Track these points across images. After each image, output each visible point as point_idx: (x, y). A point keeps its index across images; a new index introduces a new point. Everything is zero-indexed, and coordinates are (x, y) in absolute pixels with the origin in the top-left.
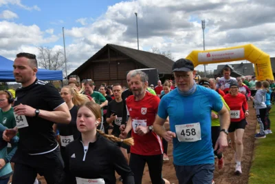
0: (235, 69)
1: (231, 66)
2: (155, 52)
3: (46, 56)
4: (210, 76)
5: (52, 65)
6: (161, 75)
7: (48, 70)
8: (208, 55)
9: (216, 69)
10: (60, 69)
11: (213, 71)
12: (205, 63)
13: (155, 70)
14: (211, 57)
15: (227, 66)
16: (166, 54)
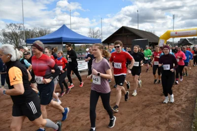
1: (187, 40)
2: (147, 31)
3: (92, 32)
5: (95, 36)
6: (150, 43)
7: (93, 38)
8: (176, 33)
9: (179, 40)
10: (99, 38)
11: (177, 42)
12: (174, 37)
13: (147, 40)
15: (185, 39)
16: (152, 32)
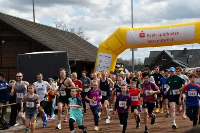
0: (176, 58)
1: (169, 54)
4: (139, 67)
6: (72, 62)
8: (142, 35)
12: (134, 46)
14: (146, 38)
15: (164, 53)
16: (76, 32)
